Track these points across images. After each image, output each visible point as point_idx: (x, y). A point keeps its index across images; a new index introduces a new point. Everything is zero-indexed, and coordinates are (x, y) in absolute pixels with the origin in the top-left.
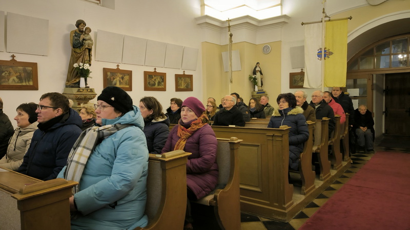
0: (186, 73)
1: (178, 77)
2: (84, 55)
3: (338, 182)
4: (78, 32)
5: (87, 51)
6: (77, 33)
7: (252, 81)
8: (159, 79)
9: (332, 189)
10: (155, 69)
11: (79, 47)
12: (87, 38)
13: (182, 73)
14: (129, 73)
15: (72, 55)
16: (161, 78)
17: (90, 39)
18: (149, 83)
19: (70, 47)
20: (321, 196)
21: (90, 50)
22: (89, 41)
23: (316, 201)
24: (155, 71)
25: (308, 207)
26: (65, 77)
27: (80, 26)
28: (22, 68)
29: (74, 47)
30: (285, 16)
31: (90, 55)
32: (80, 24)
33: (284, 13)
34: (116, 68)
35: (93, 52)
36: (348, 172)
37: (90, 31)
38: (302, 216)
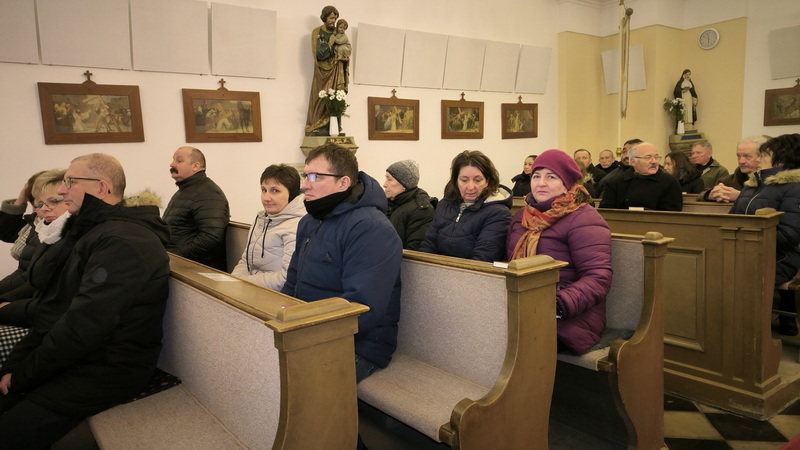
0: (524, 101)
1: (507, 109)
2: (337, 73)
4: (325, 29)
5: (341, 65)
6: (324, 33)
7: (670, 113)
8: (469, 116)
10: (463, 95)
11: (327, 59)
12: (340, 40)
13: (516, 101)
14: (414, 105)
15: (315, 76)
16: (474, 113)
17: (346, 43)
18: (451, 123)
19: (312, 60)
21: (346, 64)
22: (345, 47)
24: (463, 99)
26: (304, 117)
27: (329, 20)
28: (235, 102)
29: (318, 60)
31: (346, 74)
32: (330, 14)
34: (389, 96)
35: (350, 69)
37: (346, 26)
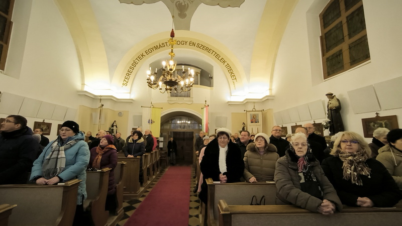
3: (156, 181)
9: (154, 184)
20: (150, 188)
23: (148, 190)
25: (145, 192)
30: (132, 100)
33: (131, 98)
36: (159, 176)
38: (143, 196)
